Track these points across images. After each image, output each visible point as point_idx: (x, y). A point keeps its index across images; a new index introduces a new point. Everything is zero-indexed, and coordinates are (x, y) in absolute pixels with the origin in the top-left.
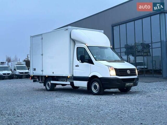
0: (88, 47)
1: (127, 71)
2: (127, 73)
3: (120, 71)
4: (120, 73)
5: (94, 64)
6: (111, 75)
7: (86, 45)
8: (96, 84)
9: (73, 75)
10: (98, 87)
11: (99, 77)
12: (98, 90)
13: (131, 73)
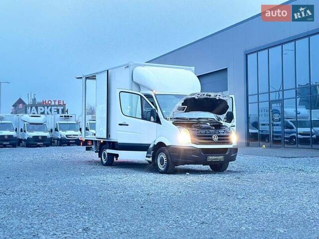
0: (155, 95)
1: (212, 136)
2: (212, 140)
5: (161, 124)
7: (154, 92)
10: (165, 161)
11: (167, 145)
12: (166, 165)
13: (219, 140)
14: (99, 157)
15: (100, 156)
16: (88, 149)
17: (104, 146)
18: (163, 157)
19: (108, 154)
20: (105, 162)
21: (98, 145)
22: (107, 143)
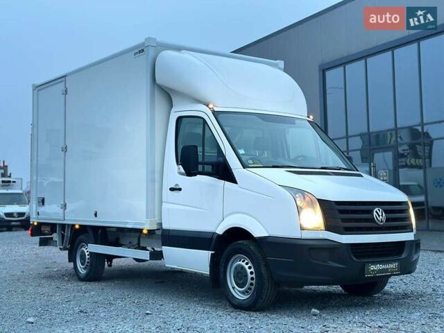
0: (215, 114)
1: (371, 212)
2: (372, 220)
3: (342, 212)
4: (344, 220)
6: (302, 229)
8: (244, 264)
9: (161, 224)
10: (250, 276)
12: (253, 287)
13: (388, 220)
14: (70, 261)
15: (72, 258)
16: (44, 243)
17: (82, 237)
18: (243, 268)
19: (91, 254)
20: (83, 272)
21: (68, 233)
22: (90, 231)
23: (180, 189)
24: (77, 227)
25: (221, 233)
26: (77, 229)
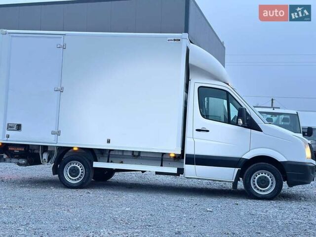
6: (307, 158)
10: (271, 182)
11: (279, 160)
18: (265, 177)
20: (73, 182)
23: (208, 131)
24: (75, 149)
25: (249, 158)
26: (75, 151)
